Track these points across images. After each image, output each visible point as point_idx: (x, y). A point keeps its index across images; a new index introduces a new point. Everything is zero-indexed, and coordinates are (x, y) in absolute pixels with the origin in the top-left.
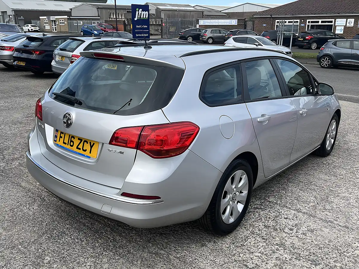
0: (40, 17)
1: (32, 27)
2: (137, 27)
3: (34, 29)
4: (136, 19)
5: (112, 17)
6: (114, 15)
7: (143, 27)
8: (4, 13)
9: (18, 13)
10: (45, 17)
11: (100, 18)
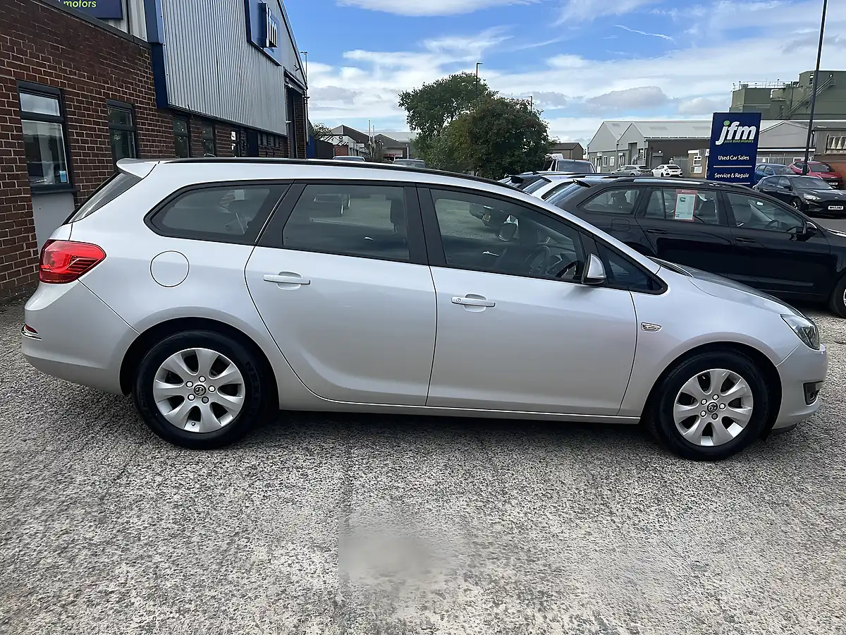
0: (689, 152)
1: (669, 170)
2: (720, 158)
3: (671, 173)
4: (718, 143)
5: (833, 147)
6: (840, 142)
7: (738, 158)
8: (633, 145)
9: (654, 144)
10: (697, 151)
11: (814, 150)
